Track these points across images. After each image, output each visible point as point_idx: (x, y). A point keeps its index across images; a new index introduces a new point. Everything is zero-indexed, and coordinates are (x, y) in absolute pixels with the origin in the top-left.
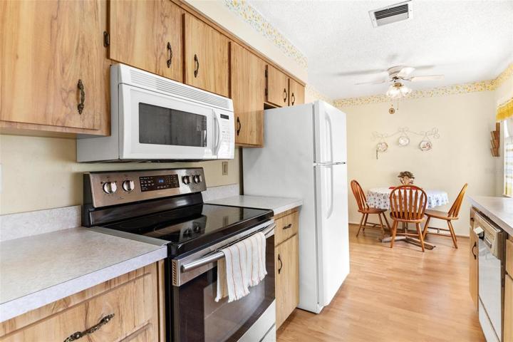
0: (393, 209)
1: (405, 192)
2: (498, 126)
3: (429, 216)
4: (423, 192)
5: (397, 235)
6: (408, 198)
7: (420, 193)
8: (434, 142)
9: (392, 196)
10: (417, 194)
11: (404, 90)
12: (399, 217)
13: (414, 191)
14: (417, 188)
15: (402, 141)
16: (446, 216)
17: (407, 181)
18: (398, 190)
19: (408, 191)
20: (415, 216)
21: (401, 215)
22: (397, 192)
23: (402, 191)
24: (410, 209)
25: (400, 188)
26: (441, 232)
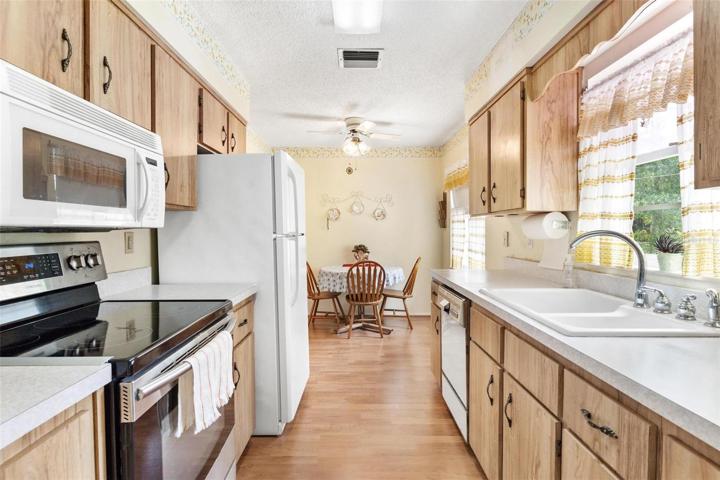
0: (350, 291)
1: (364, 269)
2: (445, 195)
3: (386, 296)
4: (382, 268)
5: (354, 323)
6: (366, 277)
7: (378, 269)
8: (388, 211)
9: (350, 275)
10: (375, 271)
11: (363, 147)
12: (357, 300)
13: (373, 268)
14: (376, 264)
15: (355, 208)
16: (402, 295)
17: (363, 257)
18: (355, 268)
19: (367, 268)
20: (373, 297)
21: (359, 297)
22: (354, 271)
23: (361, 269)
24: (369, 290)
25: (357, 265)
26: (397, 313)
